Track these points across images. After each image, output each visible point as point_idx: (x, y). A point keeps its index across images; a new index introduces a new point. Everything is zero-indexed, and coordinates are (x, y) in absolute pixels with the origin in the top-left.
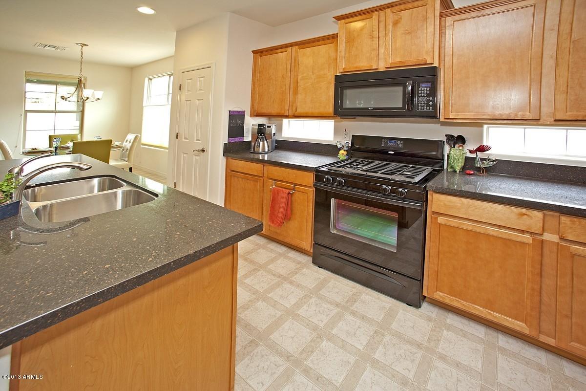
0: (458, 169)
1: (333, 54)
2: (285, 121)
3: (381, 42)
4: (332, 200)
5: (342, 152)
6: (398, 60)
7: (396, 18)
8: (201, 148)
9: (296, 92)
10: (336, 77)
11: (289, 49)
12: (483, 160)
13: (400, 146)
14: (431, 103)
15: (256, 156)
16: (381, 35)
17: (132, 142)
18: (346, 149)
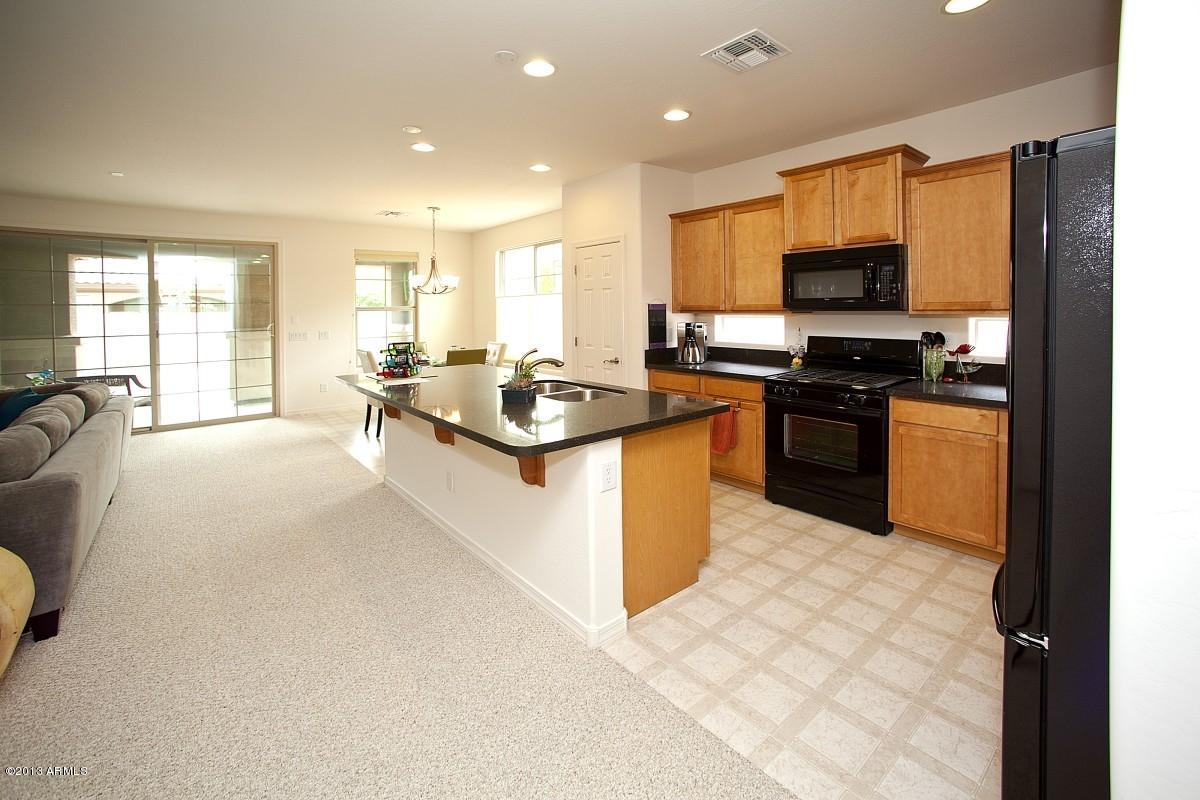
0: (935, 376)
1: (778, 223)
2: (718, 318)
3: (837, 210)
4: (786, 416)
5: (795, 360)
6: (857, 234)
7: (852, 178)
8: (613, 359)
9: (733, 278)
10: (784, 256)
11: (721, 214)
12: (964, 364)
13: (868, 348)
14: (894, 291)
15: (686, 367)
16: (837, 199)
17: (497, 353)
18: (801, 355)
